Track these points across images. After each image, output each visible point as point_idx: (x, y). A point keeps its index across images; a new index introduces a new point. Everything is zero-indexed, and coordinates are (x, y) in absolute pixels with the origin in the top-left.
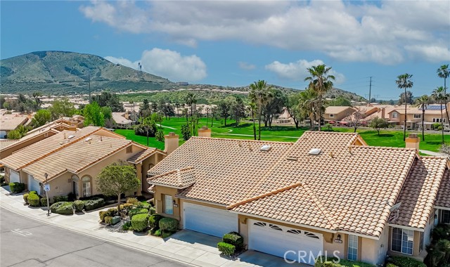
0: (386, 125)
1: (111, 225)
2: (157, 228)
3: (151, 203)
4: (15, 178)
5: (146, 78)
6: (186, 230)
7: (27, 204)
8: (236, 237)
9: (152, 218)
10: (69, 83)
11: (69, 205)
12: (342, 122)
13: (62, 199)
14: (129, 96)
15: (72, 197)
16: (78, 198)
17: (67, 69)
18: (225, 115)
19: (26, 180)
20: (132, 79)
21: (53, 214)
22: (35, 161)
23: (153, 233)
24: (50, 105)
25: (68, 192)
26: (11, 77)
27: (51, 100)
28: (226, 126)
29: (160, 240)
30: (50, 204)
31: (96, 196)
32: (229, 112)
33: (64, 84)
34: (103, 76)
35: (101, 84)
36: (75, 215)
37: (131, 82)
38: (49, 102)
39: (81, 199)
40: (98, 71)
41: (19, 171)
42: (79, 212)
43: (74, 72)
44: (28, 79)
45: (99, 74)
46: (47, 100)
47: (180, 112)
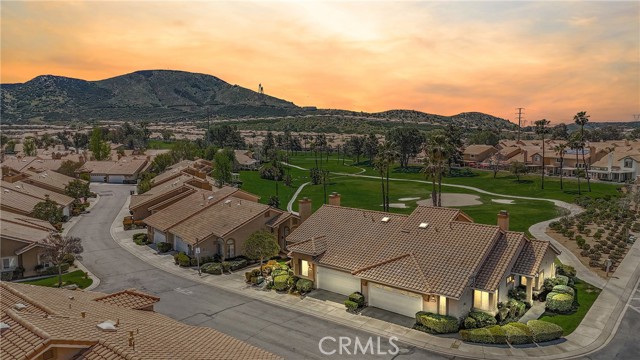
0: (525, 171)
1: (256, 285)
2: (295, 288)
3: (289, 265)
4: (160, 238)
5: (268, 102)
6: (320, 290)
7: (177, 264)
8: (358, 297)
9: (291, 280)
10: (180, 108)
11: (217, 267)
12: (483, 164)
13: (210, 261)
14: (249, 123)
15: (217, 258)
16: (223, 258)
17: (177, 91)
18: (358, 152)
19: (172, 240)
20: (251, 103)
21: (203, 274)
22: (180, 222)
23: (292, 292)
24: (159, 134)
25: (213, 253)
26: (112, 101)
27: (159, 128)
28: (359, 164)
29: (298, 298)
30: (201, 265)
31: (239, 257)
32: (362, 149)
33: (172, 108)
34: (219, 99)
35: (216, 108)
36: (223, 275)
37: (251, 106)
38: (156, 131)
39: (226, 260)
40: (212, 93)
41: (166, 232)
42: (225, 272)
43: (185, 95)
44: (132, 102)
45: (213, 97)
46: (155, 128)
47: (308, 146)
